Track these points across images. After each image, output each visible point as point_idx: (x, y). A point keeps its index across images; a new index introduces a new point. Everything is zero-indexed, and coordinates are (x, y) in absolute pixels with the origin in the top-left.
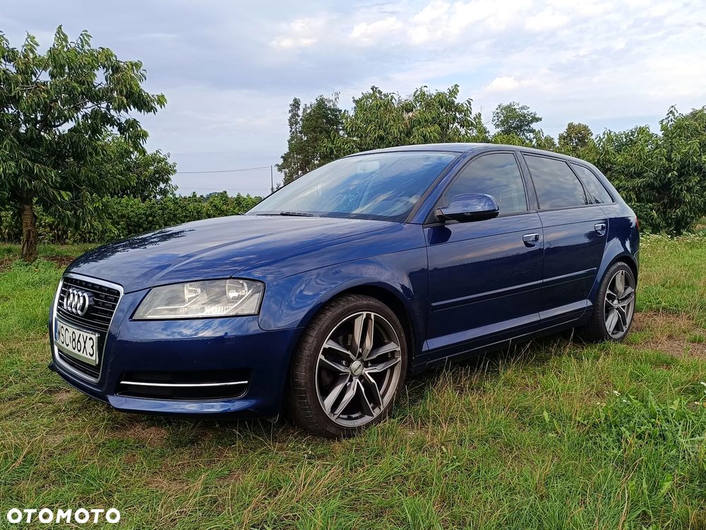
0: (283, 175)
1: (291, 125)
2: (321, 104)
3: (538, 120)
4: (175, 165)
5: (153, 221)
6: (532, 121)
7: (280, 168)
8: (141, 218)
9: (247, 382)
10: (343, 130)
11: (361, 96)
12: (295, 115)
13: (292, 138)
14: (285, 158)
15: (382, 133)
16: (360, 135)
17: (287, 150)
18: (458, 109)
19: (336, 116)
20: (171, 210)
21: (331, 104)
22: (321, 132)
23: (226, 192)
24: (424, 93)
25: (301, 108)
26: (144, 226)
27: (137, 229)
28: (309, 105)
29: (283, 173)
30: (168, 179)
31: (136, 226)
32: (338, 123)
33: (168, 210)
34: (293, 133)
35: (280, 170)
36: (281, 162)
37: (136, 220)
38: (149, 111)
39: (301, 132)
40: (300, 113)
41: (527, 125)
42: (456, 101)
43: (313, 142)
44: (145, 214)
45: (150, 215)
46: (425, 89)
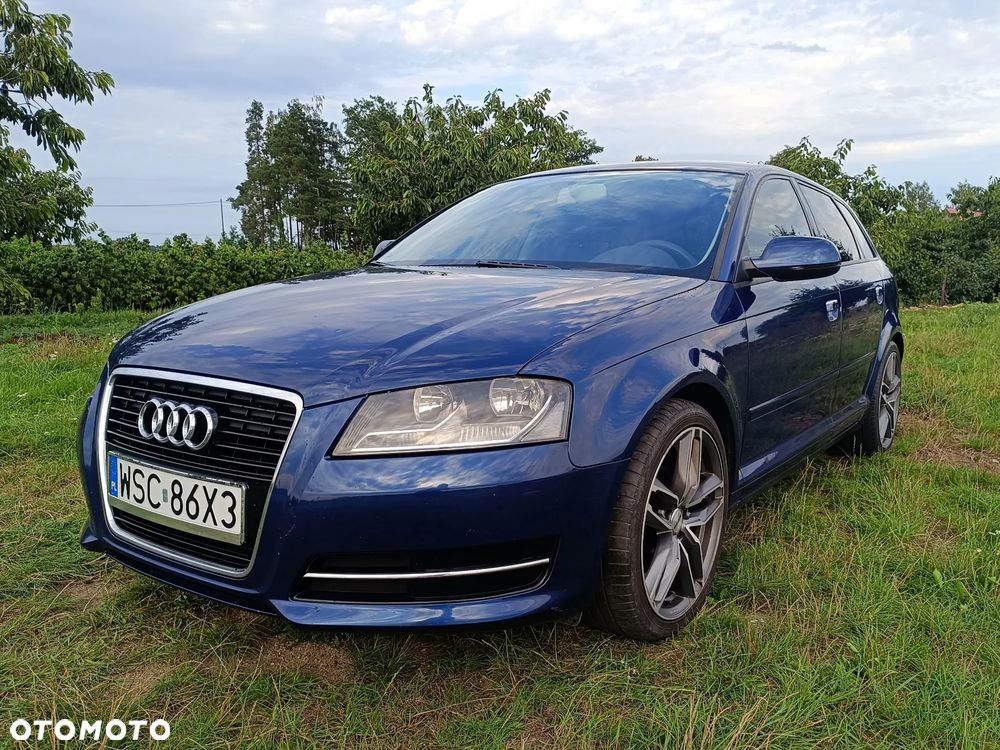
0: (239, 214)
1: (250, 141)
2: (296, 111)
3: (599, 150)
4: (90, 190)
5: (70, 277)
6: (590, 152)
7: (236, 204)
8: (49, 273)
9: (547, 560)
10: (330, 151)
11: (353, 104)
12: (255, 127)
13: (253, 161)
14: (242, 189)
15: (446, 153)
16: (408, 156)
17: (244, 178)
18: (548, 123)
19: (319, 130)
20: (100, 261)
21: (311, 112)
22: (297, 153)
23: (185, 236)
24: (498, 98)
25: (265, 115)
26: (55, 285)
27: (42, 290)
28: (276, 113)
29: (240, 211)
30: (82, 213)
31: (39, 286)
32: (322, 141)
33: (94, 261)
34: (254, 152)
35: (235, 206)
36: (236, 194)
37: (40, 275)
38: (82, 98)
39: (265, 152)
40: (264, 123)
41: (584, 157)
42: (545, 114)
43: (285, 168)
44: (55, 266)
45: (65, 268)
46: (499, 93)
